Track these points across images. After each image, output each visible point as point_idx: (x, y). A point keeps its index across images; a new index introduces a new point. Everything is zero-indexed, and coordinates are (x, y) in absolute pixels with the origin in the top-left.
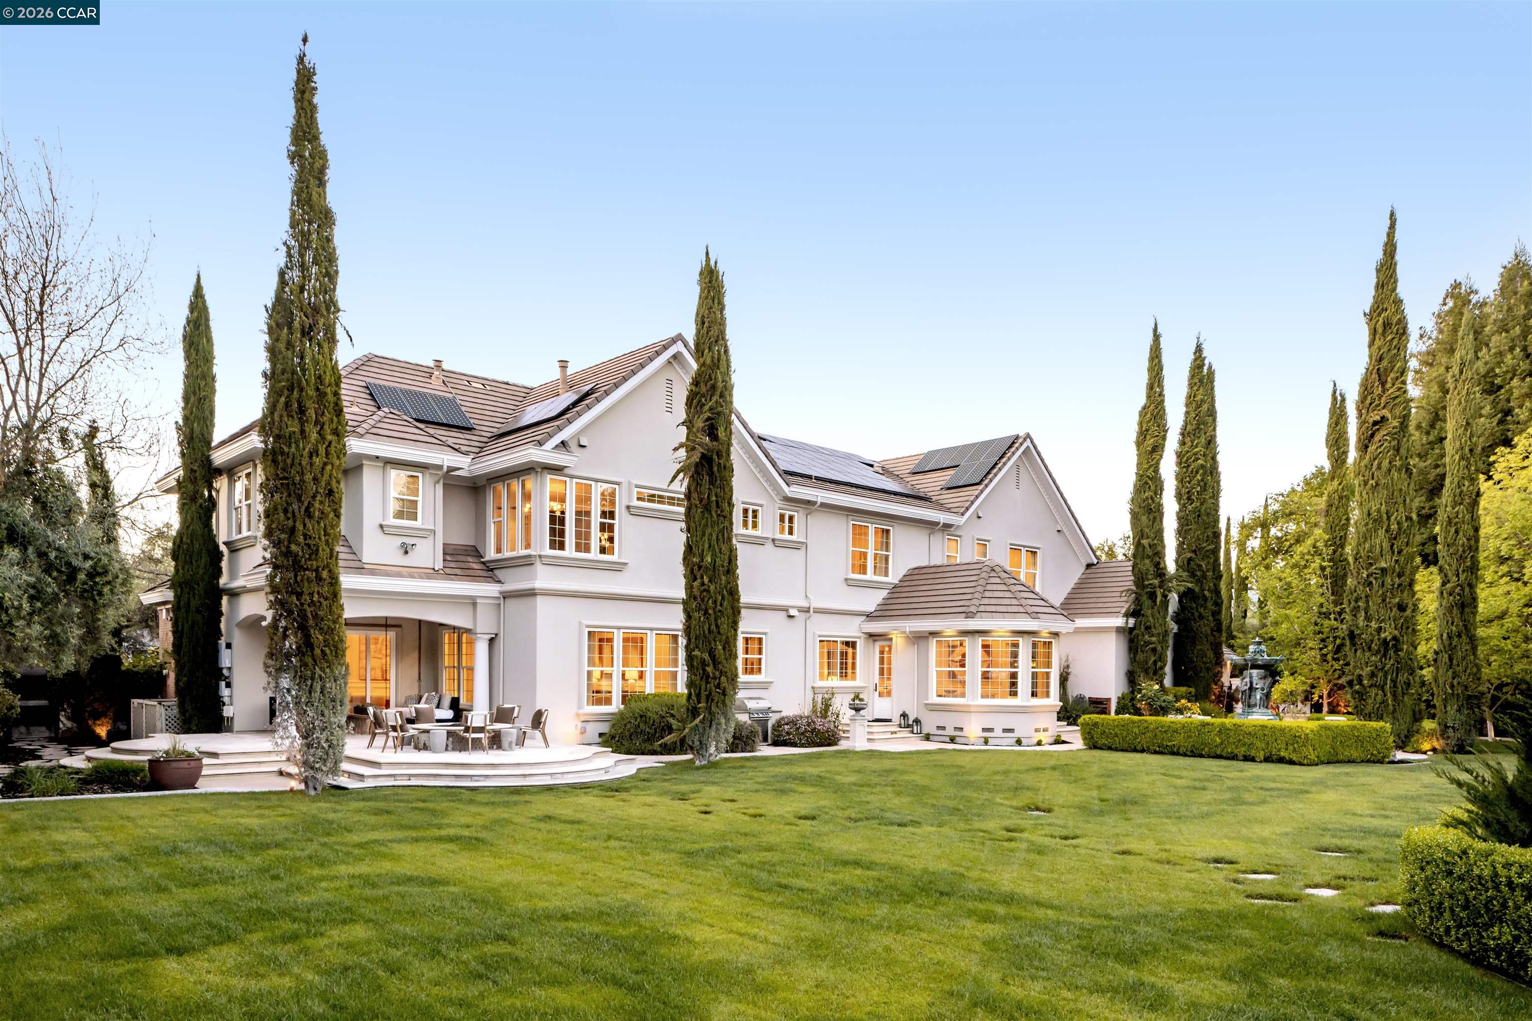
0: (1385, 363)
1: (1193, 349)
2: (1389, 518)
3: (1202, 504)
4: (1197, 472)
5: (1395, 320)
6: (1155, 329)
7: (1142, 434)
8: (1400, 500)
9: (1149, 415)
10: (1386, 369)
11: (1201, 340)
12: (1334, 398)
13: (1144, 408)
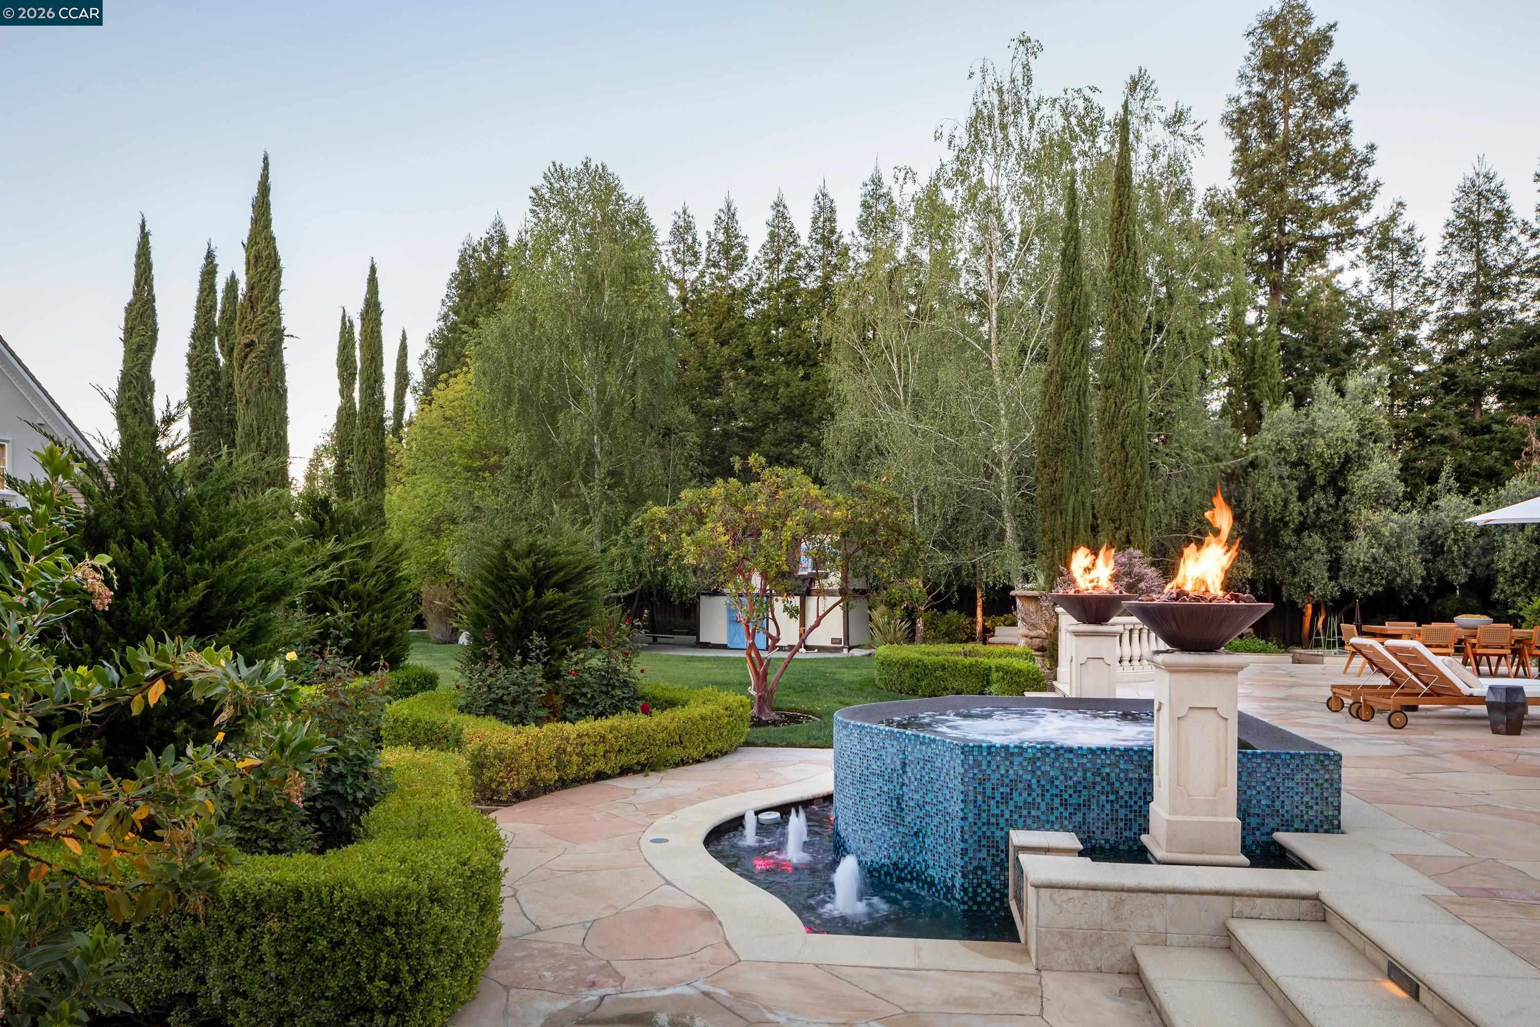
0: (256, 292)
1: (204, 254)
2: (259, 434)
3: (213, 410)
4: (207, 378)
5: (264, 254)
6: (143, 226)
7: (129, 331)
8: (271, 418)
9: (134, 313)
10: (257, 298)
11: (213, 247)
12: (344, 324)
13: (130, 305)
